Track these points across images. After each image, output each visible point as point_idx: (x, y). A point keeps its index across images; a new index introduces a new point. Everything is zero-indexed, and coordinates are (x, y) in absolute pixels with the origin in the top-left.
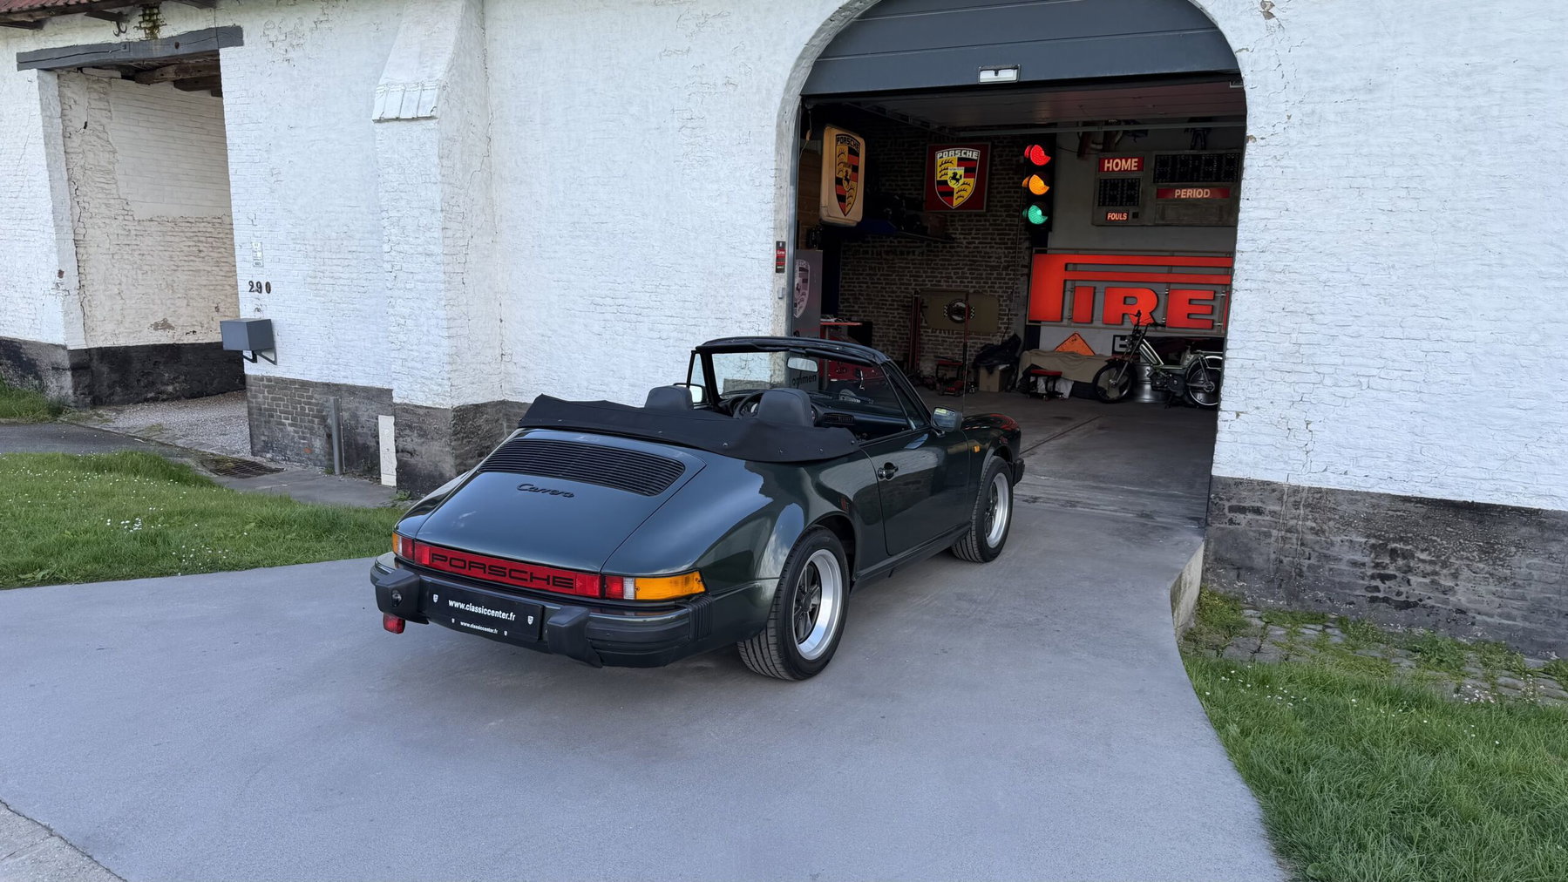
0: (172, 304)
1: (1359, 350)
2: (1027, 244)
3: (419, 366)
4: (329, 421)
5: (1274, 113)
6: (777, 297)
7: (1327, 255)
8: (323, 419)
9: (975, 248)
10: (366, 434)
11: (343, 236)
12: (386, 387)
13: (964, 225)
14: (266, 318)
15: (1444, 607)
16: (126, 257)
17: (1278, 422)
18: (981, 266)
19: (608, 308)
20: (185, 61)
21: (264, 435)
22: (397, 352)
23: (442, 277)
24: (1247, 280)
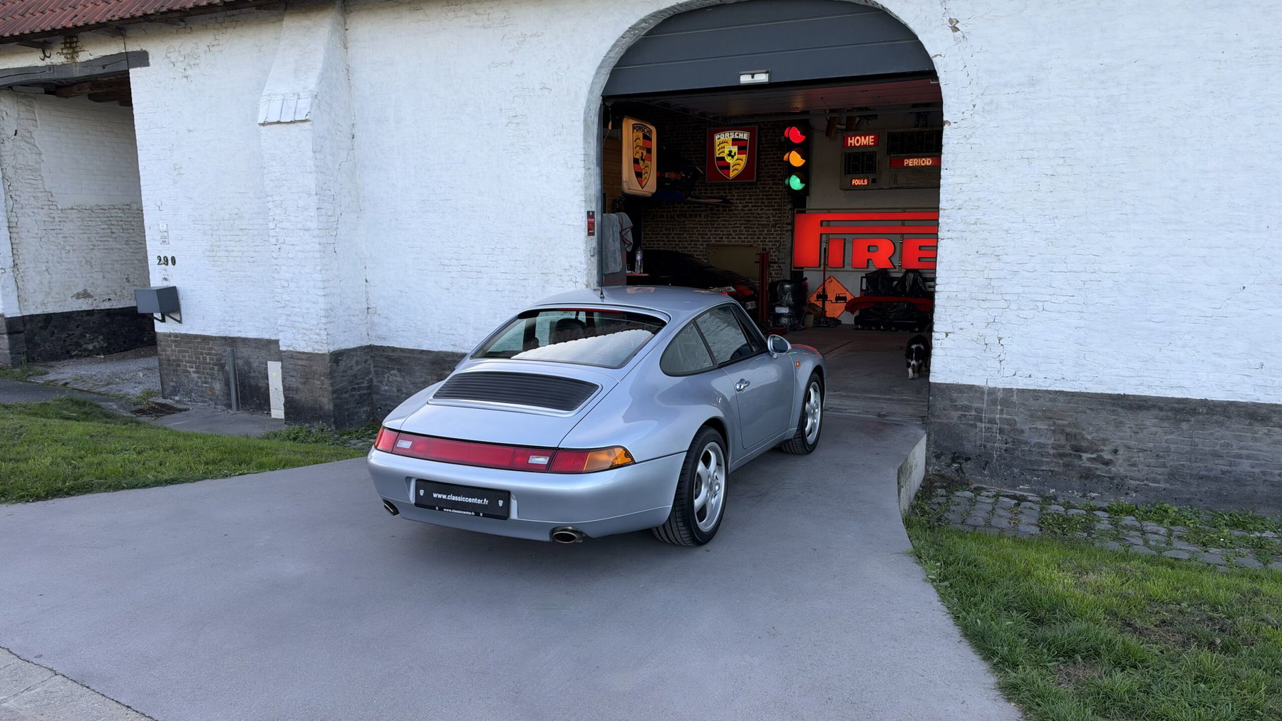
0: (91, 277)
1: (1034, 281)
2: (789, 206)
3: (300, 319)
4: (227, 367)
5: (963, 103)
6: (589, 255)
7: (1007, 210)
8: (222, 367)
9: (748, 210)
10: (258, 377)
11: (235, 217)
12: (273, 338)
13: (739, 193)
14: (172, 285)
15: (1107, 475)
16: (52, 239)
17: (978, 339)
18: (755, 224)
19: (454, 267)
20: (99, 79)
21: (173, 381)
22: (282, 309)
23: (318, 247)
24: (949, 231)
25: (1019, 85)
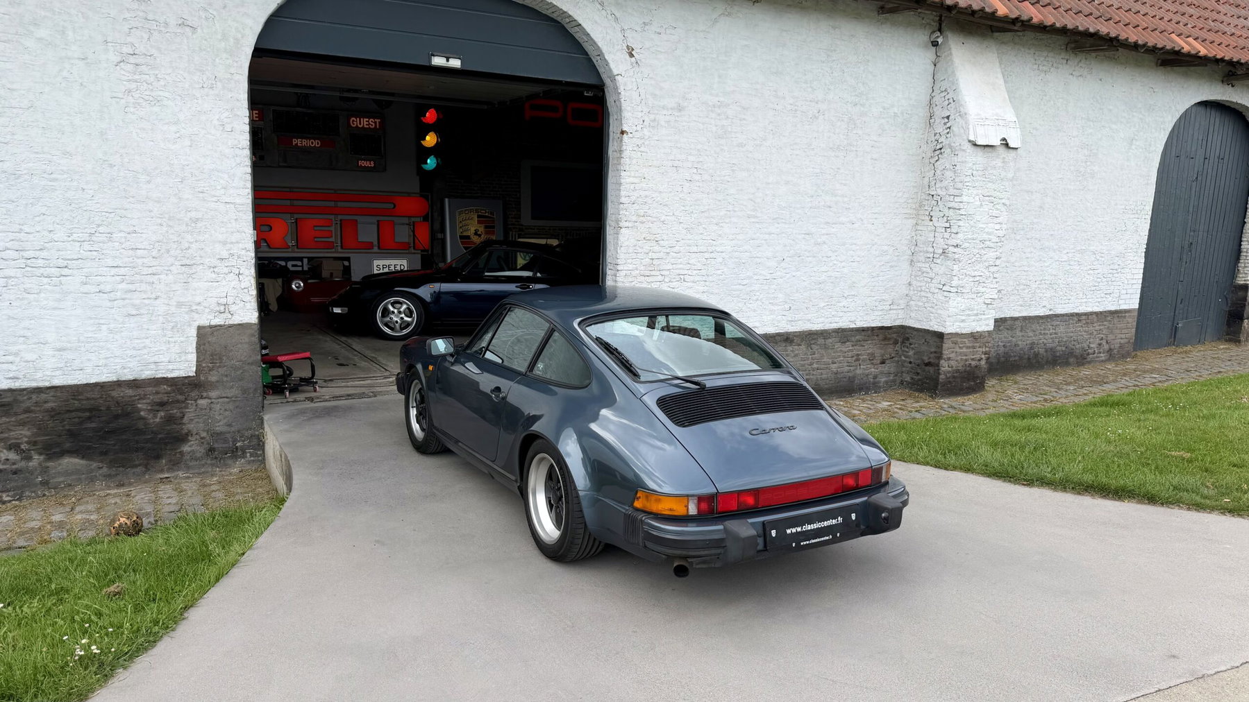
1: (681, 260)
5: (636, 118)
7: (664, 206)
25: (671, 109)
